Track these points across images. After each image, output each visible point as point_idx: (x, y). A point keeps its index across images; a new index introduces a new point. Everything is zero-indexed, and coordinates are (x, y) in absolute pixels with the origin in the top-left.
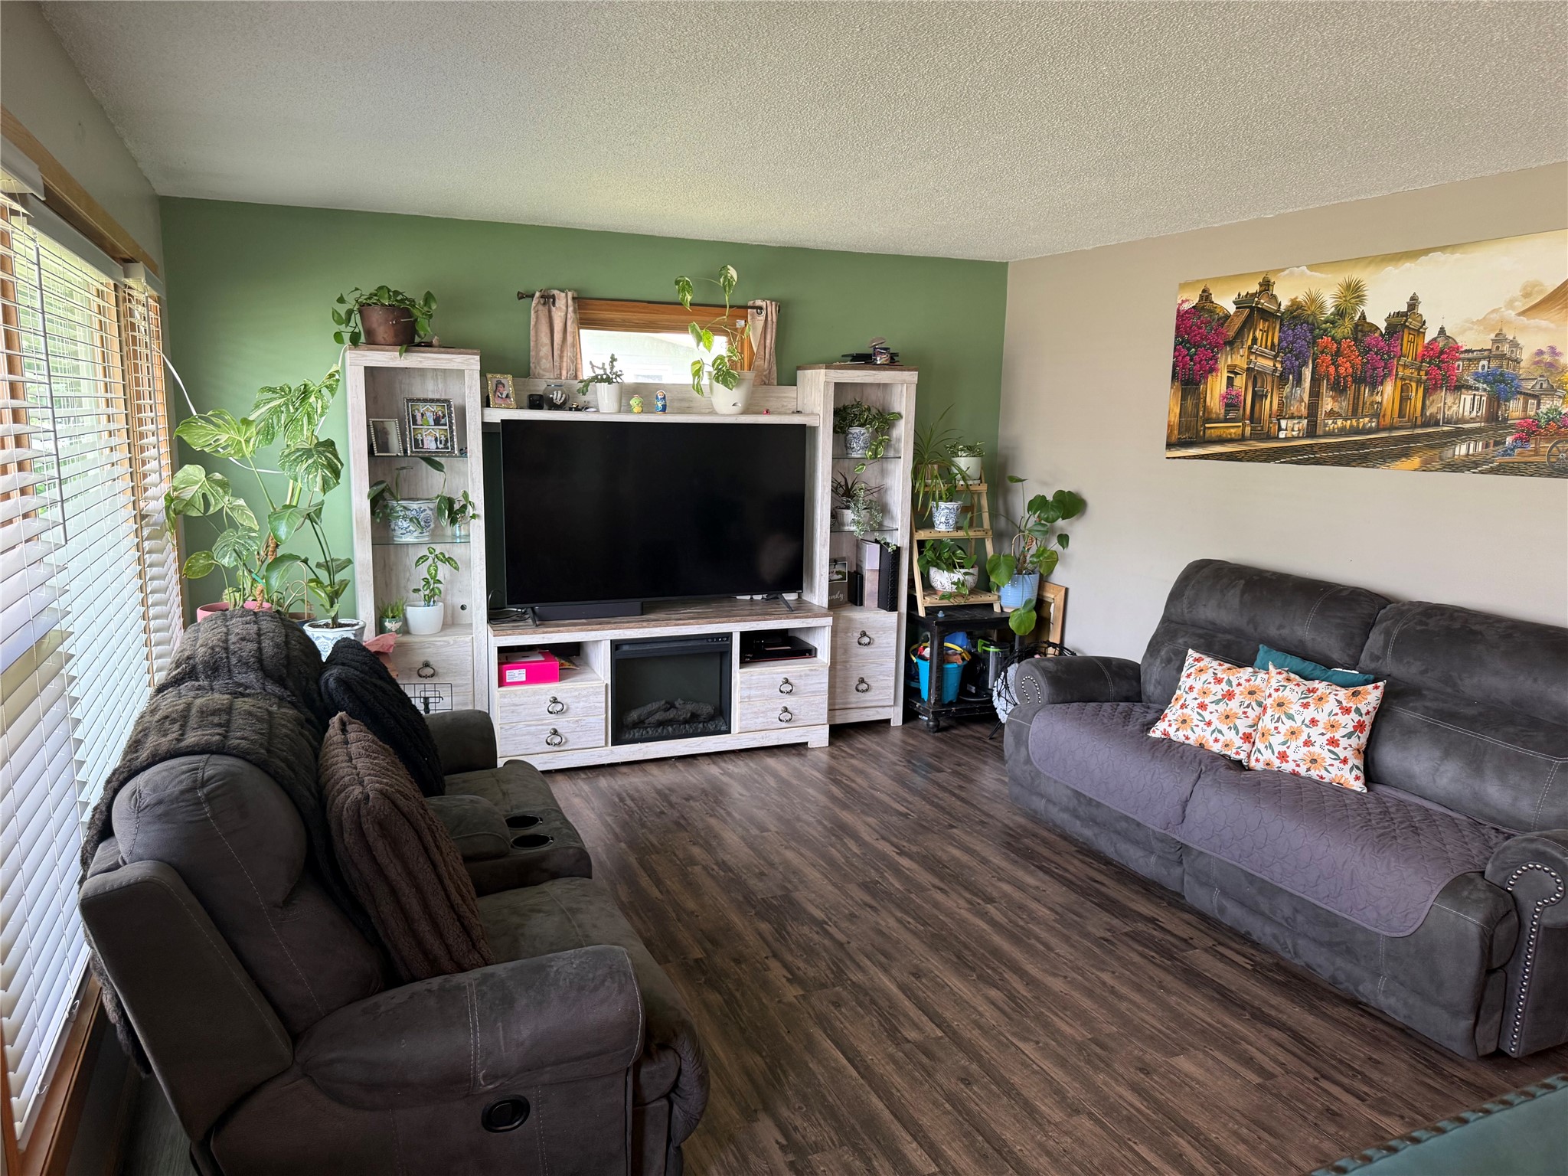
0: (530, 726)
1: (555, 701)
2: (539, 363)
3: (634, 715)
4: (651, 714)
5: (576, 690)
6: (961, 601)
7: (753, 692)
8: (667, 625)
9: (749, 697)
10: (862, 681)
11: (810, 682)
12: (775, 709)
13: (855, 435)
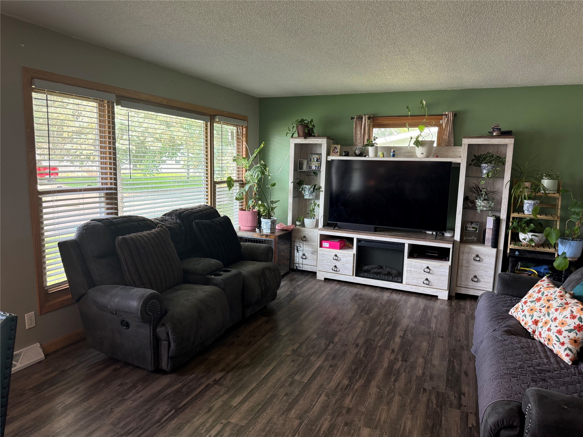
0: (328, 262)
1: (336, 256)
2: (356, 140)
3: (366, 268)
4: (372, 268)
5: (343, 253)
6: (531, 249)
7: (412, 269)
8: (377, 236)
9: (410, 271)
10: (475, 277)
11: (440, 270)
12: (423, 278)
13: (483, 167)
